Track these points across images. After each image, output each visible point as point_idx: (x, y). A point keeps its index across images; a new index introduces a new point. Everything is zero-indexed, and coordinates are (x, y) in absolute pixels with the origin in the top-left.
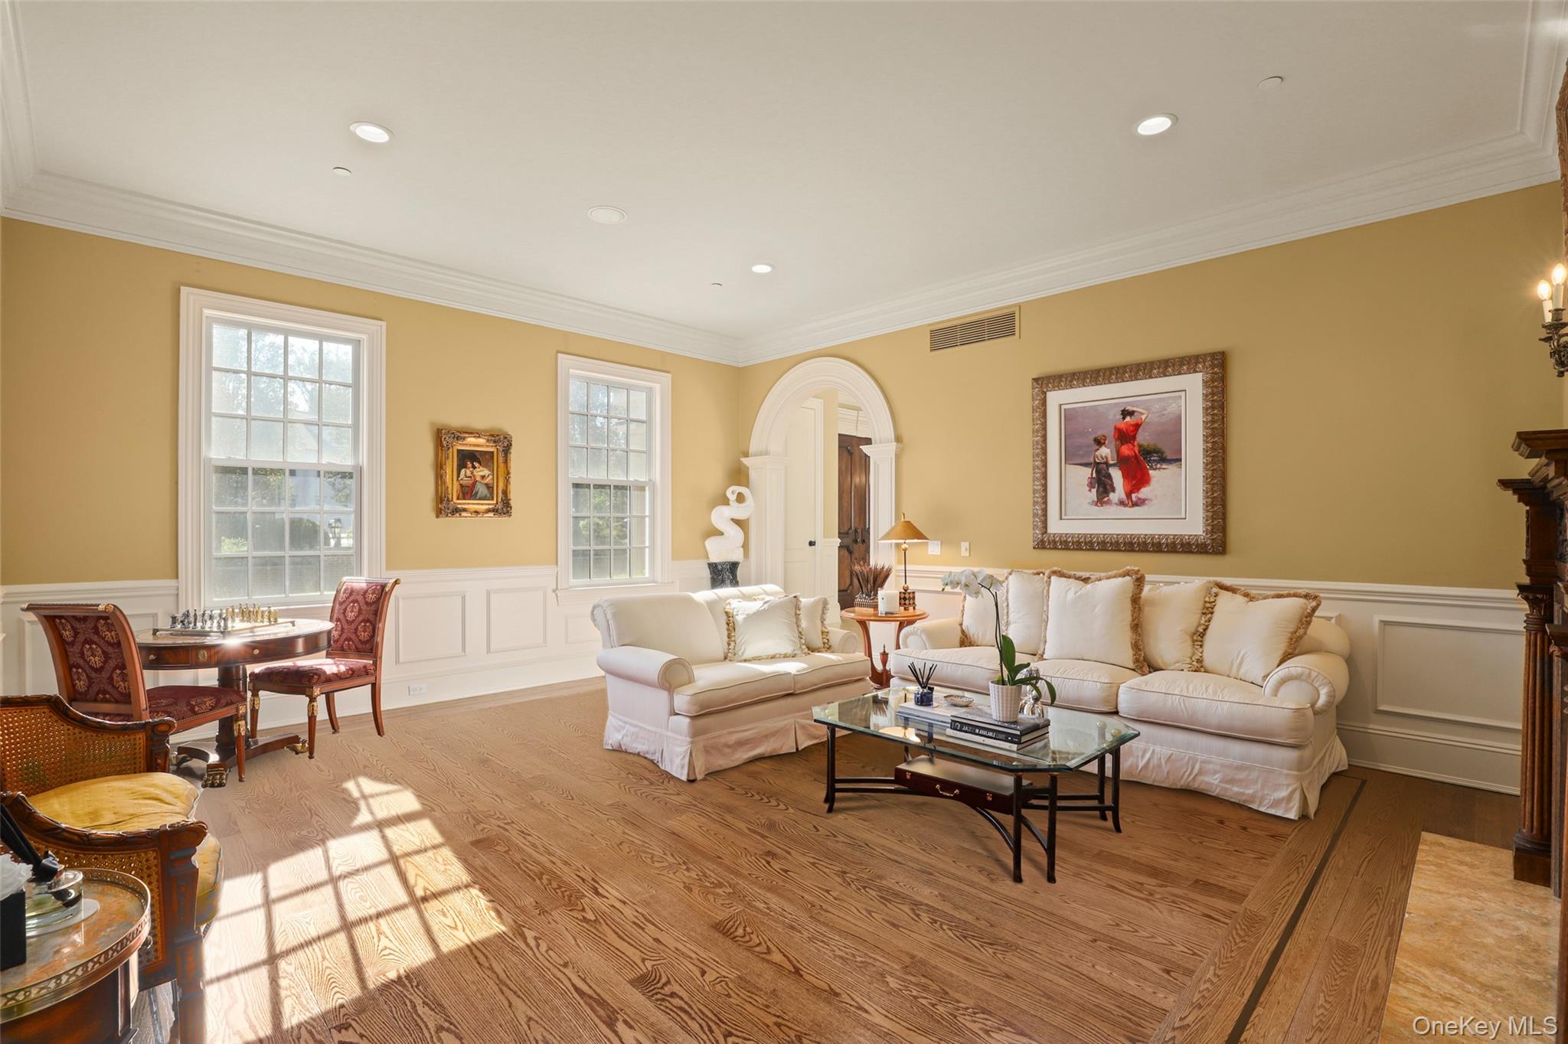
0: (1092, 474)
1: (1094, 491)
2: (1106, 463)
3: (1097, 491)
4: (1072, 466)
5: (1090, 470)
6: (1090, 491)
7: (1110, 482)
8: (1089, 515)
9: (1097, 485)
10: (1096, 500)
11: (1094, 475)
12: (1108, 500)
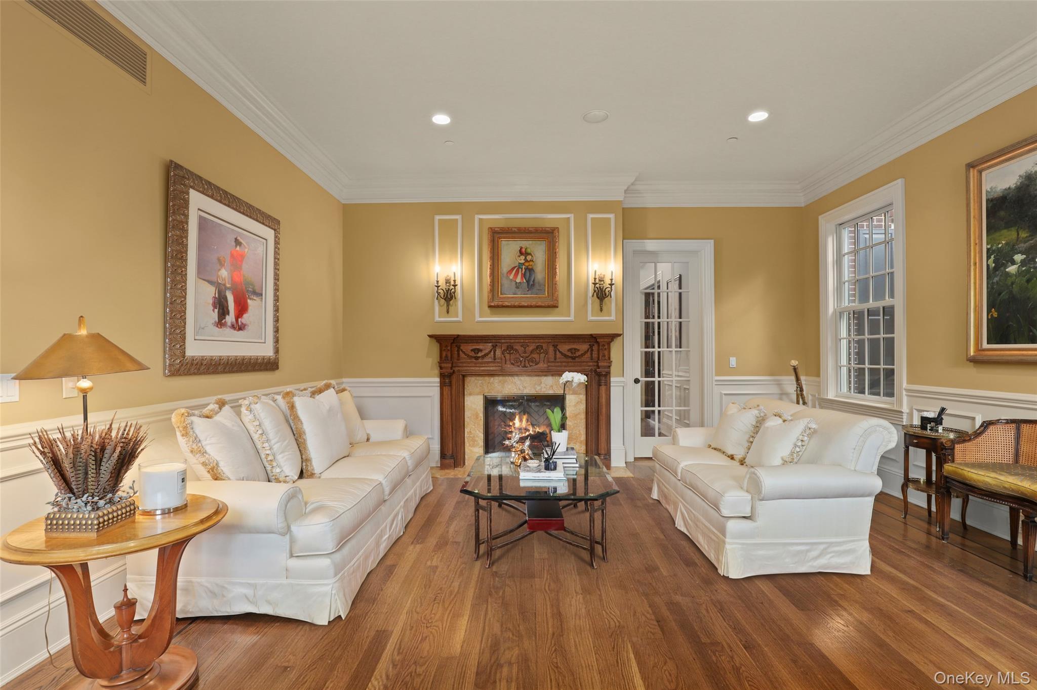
0: (215, 294)
1: (216, 310)
2: (224, 285)
3: (218, 312)
4: (201, 280)
5: (214, 288)
6: (214, 310)
7: (226, 305)
8: (212, 336)
9: (218, 306)
10: (217, 321)
11: (217, 296)
12: (225, 322)
